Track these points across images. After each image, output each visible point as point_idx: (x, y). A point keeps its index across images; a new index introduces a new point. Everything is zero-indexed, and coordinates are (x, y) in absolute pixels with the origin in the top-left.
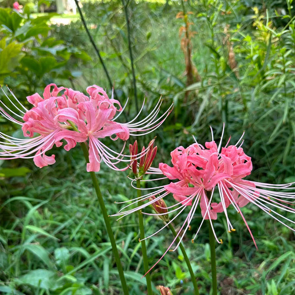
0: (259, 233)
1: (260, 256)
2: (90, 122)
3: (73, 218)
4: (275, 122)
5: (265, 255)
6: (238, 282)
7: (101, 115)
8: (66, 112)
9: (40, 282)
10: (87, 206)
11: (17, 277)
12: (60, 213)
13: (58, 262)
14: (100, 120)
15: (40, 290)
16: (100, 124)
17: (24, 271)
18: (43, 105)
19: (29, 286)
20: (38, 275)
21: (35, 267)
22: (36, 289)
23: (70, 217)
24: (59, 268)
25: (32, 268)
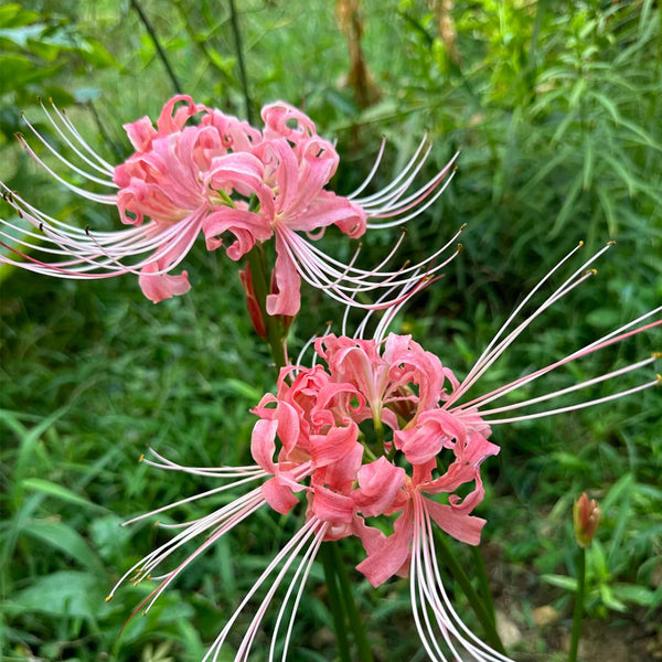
0: (542, 439)
1: (548, 489)
2: (285, 190)
3: (122, 444)
4: (562, 190)
5: (560, 484)
6: (512, 551)
7: (307, 175)
8: (236, 162)
9: (67, 602)
10: (148, 413)
11: (7, 598)
12: (87, 435)
13: (105, 552)
14: (306, 185)
15: (70, 621)
16: (304, 197)
17: (22, 582)
18: (165, 146)
19: (38, 615)
20: (59, 587)
21: (45, 569)
22: (59, 620)
23: (114, 441)
24: (108, 564)
25: (40, 572)
